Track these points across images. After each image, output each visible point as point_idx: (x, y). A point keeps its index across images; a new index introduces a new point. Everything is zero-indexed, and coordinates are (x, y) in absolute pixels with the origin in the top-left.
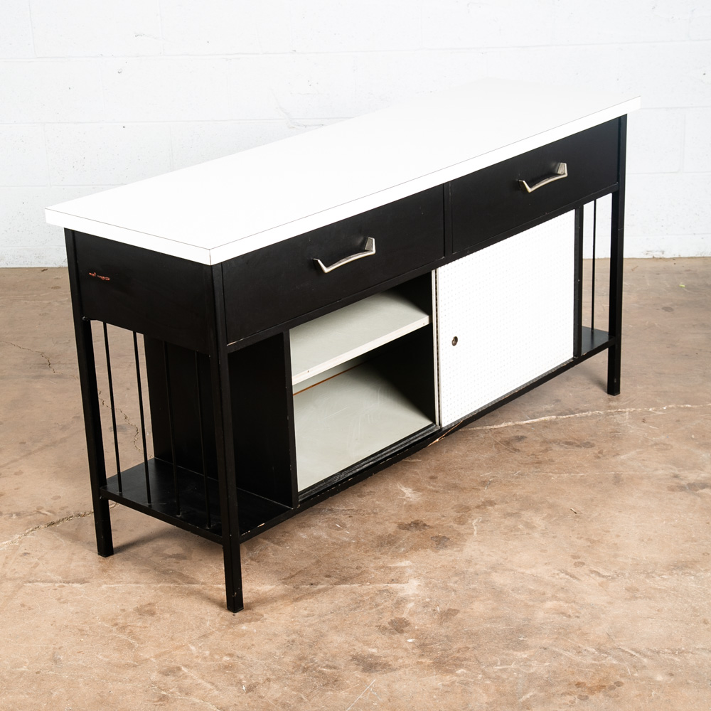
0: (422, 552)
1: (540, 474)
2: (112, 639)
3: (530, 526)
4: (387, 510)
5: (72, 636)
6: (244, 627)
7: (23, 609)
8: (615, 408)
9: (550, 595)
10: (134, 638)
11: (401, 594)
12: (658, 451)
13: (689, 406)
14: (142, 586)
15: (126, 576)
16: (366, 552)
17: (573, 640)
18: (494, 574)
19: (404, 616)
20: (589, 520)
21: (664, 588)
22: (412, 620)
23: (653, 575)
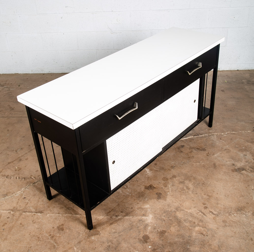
0: (153, 200)
1: (190, 163)
2: (48, 243)
3: (188, 188)
4: (141, 179)
5: (35, 241)
6: (93, 238)
7: (21, 226)
8: (211, 133)
9: (196, 224)
10: (56, 243)
11: (146, 222)
12: (226, 152)
13: (234, 132)
14: (60, 215)
15: (56, 210)
16: (135, 200)
17: (206, 248)
18: (177, 212)
19: (147, 234)
20: (207, 185)
21: (235, 221)
22: (151, 236)
23: (231, 214)
